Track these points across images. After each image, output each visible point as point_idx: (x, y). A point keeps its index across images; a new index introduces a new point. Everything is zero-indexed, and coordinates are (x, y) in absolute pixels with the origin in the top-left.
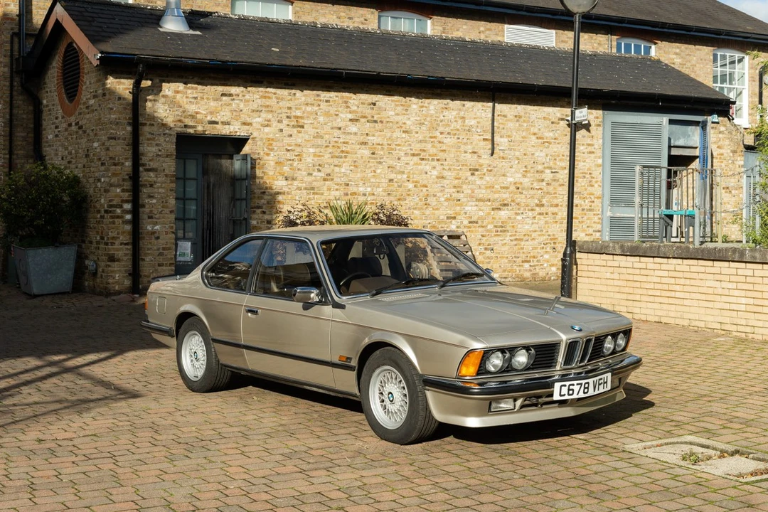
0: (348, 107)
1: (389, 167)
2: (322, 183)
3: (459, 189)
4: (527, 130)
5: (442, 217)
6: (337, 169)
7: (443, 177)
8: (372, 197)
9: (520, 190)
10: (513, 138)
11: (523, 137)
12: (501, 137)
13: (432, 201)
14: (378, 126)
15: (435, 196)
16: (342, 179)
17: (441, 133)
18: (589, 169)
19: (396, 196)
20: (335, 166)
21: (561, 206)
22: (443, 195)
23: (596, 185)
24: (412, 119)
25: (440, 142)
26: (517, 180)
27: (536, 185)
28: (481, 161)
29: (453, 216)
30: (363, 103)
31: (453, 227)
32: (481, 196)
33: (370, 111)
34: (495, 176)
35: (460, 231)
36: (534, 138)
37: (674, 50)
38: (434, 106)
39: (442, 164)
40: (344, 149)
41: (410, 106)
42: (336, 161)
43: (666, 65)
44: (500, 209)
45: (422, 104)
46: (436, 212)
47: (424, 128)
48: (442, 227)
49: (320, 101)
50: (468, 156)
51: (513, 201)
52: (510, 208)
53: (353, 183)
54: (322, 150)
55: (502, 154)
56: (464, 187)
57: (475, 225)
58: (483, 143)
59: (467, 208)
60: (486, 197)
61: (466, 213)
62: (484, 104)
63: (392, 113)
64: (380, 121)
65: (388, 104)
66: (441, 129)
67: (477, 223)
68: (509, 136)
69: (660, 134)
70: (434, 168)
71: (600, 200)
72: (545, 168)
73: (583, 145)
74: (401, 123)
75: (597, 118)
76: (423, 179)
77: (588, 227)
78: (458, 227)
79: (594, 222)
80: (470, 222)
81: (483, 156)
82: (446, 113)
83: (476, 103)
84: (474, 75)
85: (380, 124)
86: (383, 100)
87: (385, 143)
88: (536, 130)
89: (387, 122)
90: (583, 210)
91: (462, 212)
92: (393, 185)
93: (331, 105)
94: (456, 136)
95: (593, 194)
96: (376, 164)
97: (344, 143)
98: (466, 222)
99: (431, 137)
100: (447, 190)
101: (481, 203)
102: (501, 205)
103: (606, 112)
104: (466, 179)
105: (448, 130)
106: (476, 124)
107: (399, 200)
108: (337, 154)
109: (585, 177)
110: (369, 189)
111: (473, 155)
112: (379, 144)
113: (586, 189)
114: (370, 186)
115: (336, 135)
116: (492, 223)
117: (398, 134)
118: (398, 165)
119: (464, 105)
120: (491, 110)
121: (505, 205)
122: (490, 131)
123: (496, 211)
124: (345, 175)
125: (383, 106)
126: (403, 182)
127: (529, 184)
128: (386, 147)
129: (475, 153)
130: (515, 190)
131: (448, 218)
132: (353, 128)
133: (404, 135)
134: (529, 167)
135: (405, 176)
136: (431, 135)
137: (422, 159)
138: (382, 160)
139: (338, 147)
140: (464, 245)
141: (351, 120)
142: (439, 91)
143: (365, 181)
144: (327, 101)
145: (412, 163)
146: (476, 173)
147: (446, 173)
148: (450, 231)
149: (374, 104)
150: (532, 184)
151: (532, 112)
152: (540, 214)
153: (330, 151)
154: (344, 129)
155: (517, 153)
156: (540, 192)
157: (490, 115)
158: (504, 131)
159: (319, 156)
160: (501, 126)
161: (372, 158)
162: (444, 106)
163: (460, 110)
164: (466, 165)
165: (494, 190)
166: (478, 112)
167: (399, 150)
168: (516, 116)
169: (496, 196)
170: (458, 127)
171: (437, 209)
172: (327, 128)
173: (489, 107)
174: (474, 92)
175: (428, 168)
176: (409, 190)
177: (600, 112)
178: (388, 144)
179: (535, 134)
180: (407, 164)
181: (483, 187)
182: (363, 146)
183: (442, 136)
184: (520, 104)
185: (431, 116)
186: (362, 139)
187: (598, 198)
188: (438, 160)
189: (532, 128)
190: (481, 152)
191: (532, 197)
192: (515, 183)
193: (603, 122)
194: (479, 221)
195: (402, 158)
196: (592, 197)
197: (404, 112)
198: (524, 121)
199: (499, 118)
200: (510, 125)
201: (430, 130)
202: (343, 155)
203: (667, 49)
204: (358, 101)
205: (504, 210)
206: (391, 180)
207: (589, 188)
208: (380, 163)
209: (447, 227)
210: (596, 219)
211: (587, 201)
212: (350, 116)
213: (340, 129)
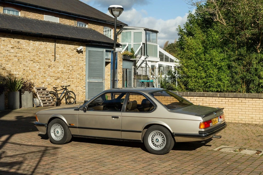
0: (10, 43)
1: (23, 65)
2: (2, 70)
3: (45, 73)
4: (65, 52)
5: (40, 83)
6: (7, 65)
7: (40, 69)
8: (18, 76)
9: (63, 73)
10: (61, 55)
11: (64, 55)
12: (57, 55)
13: (37, 77)
14: (20, 50)
15: (38, 75)
16: (9, 69)
17: (40, 53)
18: (82, 66)
19: (26, 75)
20: (6, 64)
21: (74, 78)
22: (40, 75)
23: (84, 71)
24: (31, 48)
25: (39, 56)
26: (62, 70)
27: (67, 71)
28: (51, 63)
29: (43, 82)
30: (15, 42)
31: (43, 86)
32: (51, 75)
33: (17, 45)
34: (56, 68)
35: (46, 87)
36: (67, 55)
37: (93, 26)
38: (37, 43)
39: (40, 64)
40: (9, 58)
41: (30, 43)
42: (7, 63)
43: (97, 32)
44: (57, 80)
45: (34, 43)
46: (38, 81)
47: (34, 51)
48: (40, 86)
49: (1, 40)
50: (48, 61)
51: (61, 77)
52: (60, 79)
53: (12, 71)
54: (2, 59)
55: (57, 61)
56: (47, 72)
57: (50, 85)
58: (52, 57)
59: (48, 79)
60: (53, 75)
61: (47, 81)
62: (52, 43)
63: (24, 45)
64: (21, 48)
65: (24, 43)
66: (39, 52)
67: (50, 84)
68: (60, 55)
69: (103, 55)
70: (38, 65)
71: (85, 76)
72: (70, 65)
73: (80, 58)
74: (27, 49)
75: (84, 49)
76: (34, 69)
77: (82, 85)
78: (45, 86)
79: (84, 84)
80: (48, 84)
81: (52, 61)
82: (41, 46)
83: (50, 43)
84: (49, 33)
85: (21, 49)
86: (22, 41)
87: (22, 56)
88: (67, 53)
89: (23, 49)
90: (80, 80)
91: (46, 81)
92: (25, 71)
93: (5, 42)
94: (44, 54)
95: (83, 74)
96: (19, 64)
97: (9, 56)
98: (47, 84)
99: (37, 54)
100: (41, 73)
101: (51, 78)
102: (57, 78)
103: (87, 47)
104: (47, 69)
105: (41, 52)
106: (50, 50)
107: (27, 76)
108: (7, 60)
109: (81, 68)
110: (17, 73)
111: (49, 61)
112: (20, 57)
113: (81, 73)
114: (18, 72)
115: (7, 53)
116: (55, 84)
117: (26, 53)
118: (26, 64)
119: (46, 43)
120: (54, 45)
121: (59, 78)
122: (54, 52)
123: (56, 80)
124: (10, 68)
125: (22, 43)
126: (28, 70)
127: (65, 71)
128: (22, 58)
129: (50, 60)
130: (62, 73)
131: (42, 83)
132: (12, 51)
133: (28, 54)
134: (65, 65)
135: (29, 68)
136: (36, 54)
137: (34, 62)
138: (21, 62)
139: (7, 57)
140: (47, 92)
141: (11, 48)
142: (39, 38)
143: (16, 69)
144: (4, 41)
145: (31, 63)
146: (50, 67)
147: (41, 67)
148: (43, 87)
149: (19, 42)
150: (66, 71)
151: (66, 46)
152: (69, 81)
153: (5, 59)
154: (9, 51)
155: (62, 60)
156: (68, 74)
157: (54, 47)
158: (58, 53)
159: (1, 61)
160: (57, 51)
161: (18, 62)
162: (40, 44)
163: (45, 45)
164: (47, 64)
165: (55, 73)
166: (50, 46)
167: (27, 59)
168: (62, 48)
169: (56, 75)
170: (45, 51)
171: (39, 80)
172: (4, 50)
173: (54, 44)
174: (49, 39)
175: (36, 65)
176: (30, 73)
177: (85, 47)
178: (23, 57)
179: (67, 54)
180: (29, 64)
181: (52, 72)
182: (15, 57)
183: (40, 54)
184: (63, 44)
185: (37, 47)
186: (15, 54)
187: (84, 76)
188: (39, 62)
189: (66, 52)
190: (52, 60)
191: (66, 75)
192: (61, 71)
193: (86, 50)
194: (51, 84)
195: (28, 62)
196: (83, 75)
197: (28, 45)
198: (64, 49)
199: (57, 48)
200: (60, 51)
201: (36, 52)
202: (9, 60)
203: (91, 26)
204: (14, 41)
205: (58, 80)
206: (24, 70)
207: (82, 72)
208: (21, 63)
209: (41, 86)
210: (84, 83)
211: (81, 77)
212: (11, 46)
213: (8, 51)
